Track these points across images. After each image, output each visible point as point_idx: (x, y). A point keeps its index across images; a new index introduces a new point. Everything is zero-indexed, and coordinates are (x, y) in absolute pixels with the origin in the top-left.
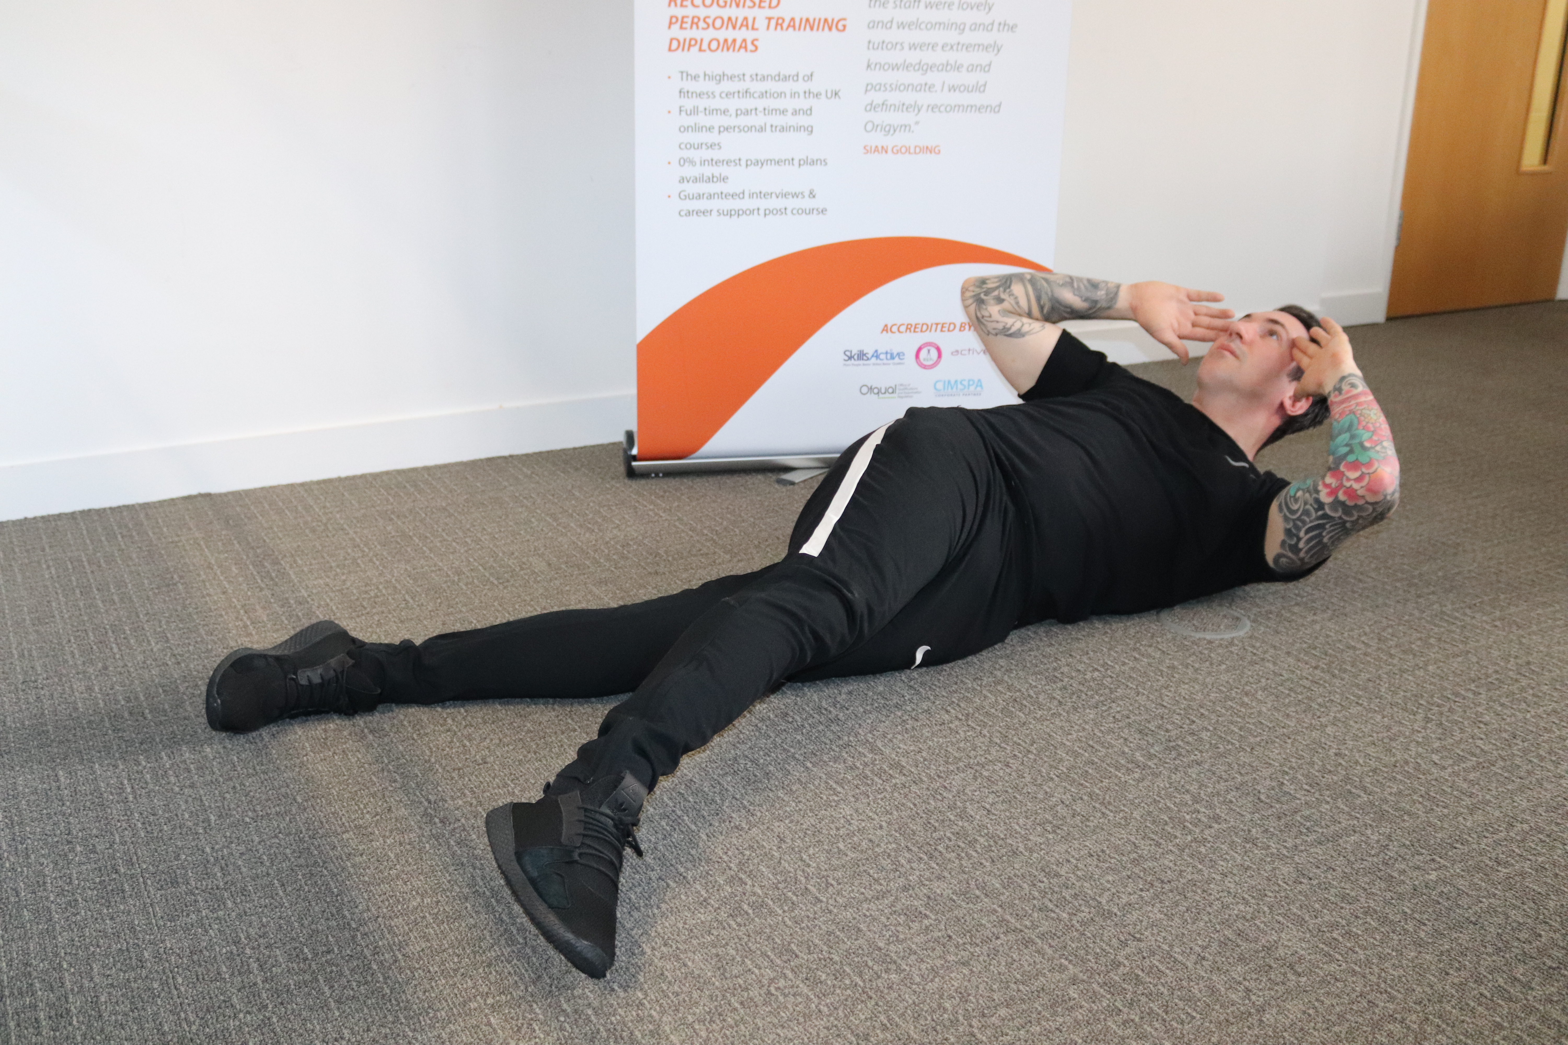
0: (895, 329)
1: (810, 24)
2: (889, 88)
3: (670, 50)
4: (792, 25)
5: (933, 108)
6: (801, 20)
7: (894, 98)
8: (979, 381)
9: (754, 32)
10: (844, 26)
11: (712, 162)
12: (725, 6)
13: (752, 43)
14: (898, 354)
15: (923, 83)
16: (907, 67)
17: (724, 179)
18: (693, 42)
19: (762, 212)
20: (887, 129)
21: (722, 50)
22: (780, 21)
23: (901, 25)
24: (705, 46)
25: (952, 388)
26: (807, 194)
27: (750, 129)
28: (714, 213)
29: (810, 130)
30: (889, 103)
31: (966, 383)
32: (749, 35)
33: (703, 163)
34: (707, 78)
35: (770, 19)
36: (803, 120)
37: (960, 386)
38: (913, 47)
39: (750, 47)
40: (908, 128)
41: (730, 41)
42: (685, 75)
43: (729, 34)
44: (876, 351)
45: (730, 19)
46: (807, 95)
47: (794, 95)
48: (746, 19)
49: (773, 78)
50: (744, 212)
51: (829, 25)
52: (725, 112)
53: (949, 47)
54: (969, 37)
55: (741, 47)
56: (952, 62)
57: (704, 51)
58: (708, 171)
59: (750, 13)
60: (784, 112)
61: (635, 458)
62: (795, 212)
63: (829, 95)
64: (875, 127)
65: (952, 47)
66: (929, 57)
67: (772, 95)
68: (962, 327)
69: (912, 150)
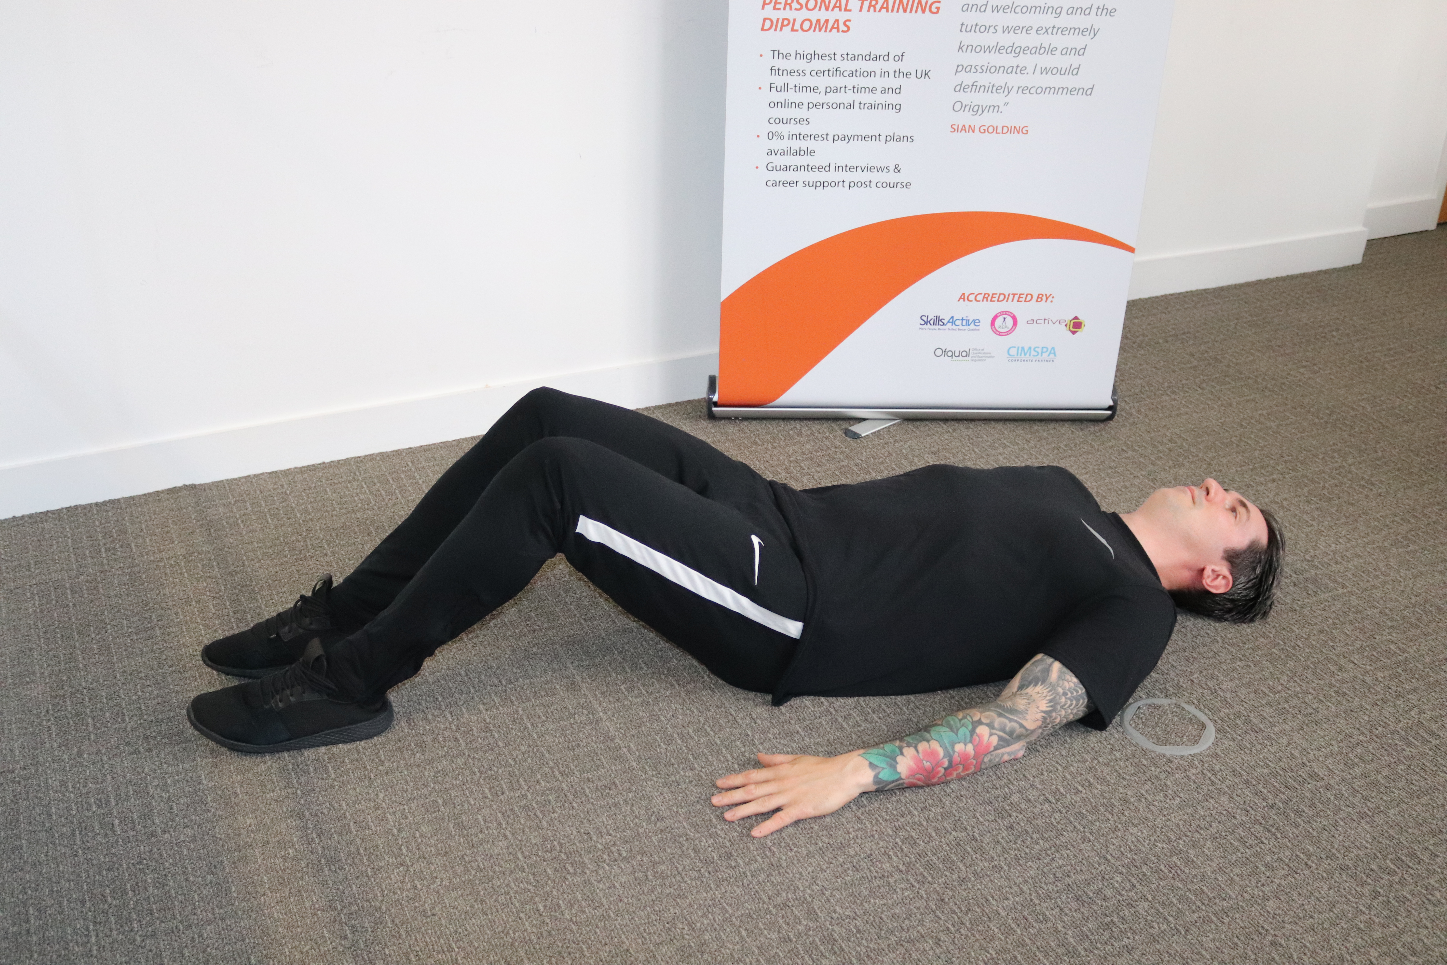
0: (972, 297)
1: (903, 7)
2: (979, 70)
3: (763, 29)
4: (885, 6)
5: (1024, 90)
6: (895, 2)
7: (984, 79)
8: (1053, 348)
9: (847, 13)
10: (938, 8)
11: (799, 136)
13: (845, 24)
14: (974, 321)
15: (1015, 66)
16: (999, 49)
17: (810, 153)
18: (786, 22)
19: (846, 184)
20: (976, 109)
21: (814, 31)
22: (873, 3)
23: (996, 9)
24: (797, 26)
25: (1025, 355)
26: (892, 168)
27: (838, 106)
28: (800, 184)
29: (898, 108)
30: (979, 85)
31: (1039, 350)
32: (842, 16)
33: (791, 137)
34: (798, 56)
35: (863, 1)
36: (891, 98)
37: (1033, 353)
38: (1006, 30)
39: (842, 27)
40: (996, 108)
41: (822, 22)
42: (776, 53)
43: (822, 15)
44: (952, 317)
45: (823, 1)
46: (897, 74)
47: (883, 74)
49: (864, 58)
50: (829, 184)
51: (923, 7)
52: (814, 89)
53: (1044, 30)
54: (1065, 21)
55: (833, 28)
56: (1046, 45)
57: (797, 31)
58: (796, 145)
60: (872, 90)
61: (716, 404)
62: (879, 185)
63: (919, 75)
64: (964, 107)
65: (1047, 31)
67: (862, 74)
68: (1040, 298)
69: (1000, 130)
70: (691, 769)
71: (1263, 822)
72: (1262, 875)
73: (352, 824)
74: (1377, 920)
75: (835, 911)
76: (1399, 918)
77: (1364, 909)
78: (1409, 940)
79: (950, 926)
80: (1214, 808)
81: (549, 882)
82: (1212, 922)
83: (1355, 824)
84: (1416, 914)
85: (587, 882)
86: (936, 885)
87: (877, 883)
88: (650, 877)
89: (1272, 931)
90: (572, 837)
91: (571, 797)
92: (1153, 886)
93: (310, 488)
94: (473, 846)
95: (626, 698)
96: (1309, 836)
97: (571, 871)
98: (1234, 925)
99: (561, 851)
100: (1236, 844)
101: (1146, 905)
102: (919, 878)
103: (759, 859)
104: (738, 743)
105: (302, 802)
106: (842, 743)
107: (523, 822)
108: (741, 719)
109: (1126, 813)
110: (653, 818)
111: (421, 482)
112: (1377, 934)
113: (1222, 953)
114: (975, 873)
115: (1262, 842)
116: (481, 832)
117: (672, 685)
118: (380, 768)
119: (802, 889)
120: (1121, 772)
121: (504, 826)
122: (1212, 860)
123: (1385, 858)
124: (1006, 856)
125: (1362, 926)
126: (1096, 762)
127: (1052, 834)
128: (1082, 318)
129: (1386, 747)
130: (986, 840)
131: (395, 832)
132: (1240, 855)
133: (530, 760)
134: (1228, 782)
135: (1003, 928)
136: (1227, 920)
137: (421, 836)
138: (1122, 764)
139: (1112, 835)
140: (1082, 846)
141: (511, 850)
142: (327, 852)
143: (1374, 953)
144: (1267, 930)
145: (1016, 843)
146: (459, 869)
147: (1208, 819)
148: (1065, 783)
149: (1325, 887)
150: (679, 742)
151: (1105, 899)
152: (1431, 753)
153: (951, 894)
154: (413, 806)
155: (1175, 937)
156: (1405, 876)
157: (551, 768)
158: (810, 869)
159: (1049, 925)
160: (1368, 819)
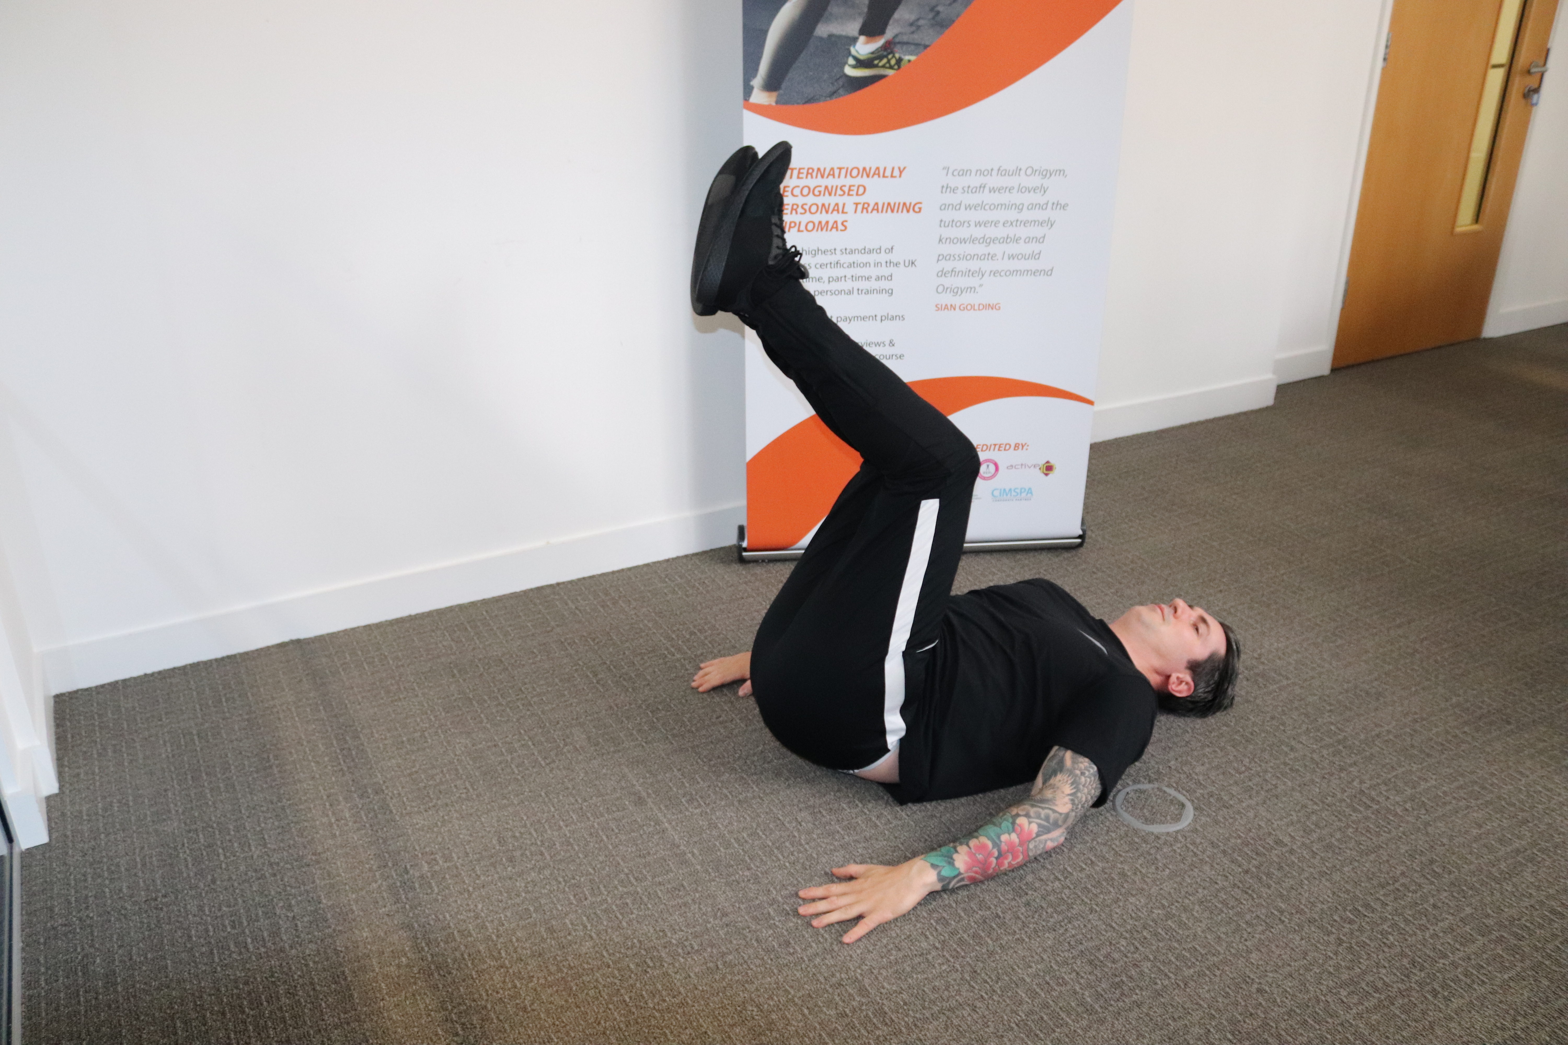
1: (891, 207)
2: (957, 258)
4: (876, 208)
5: (995, 273)
6: (884, 204)
7: (961, 265)
8: (1030, 489)
9: (844, 215)
10: (920, 209)
12: (819, 195)
13: (842, 224)
15: (987, 253)
16: (973, 240)
18: (793, 225)
20: (956, 291)
21: (817, 231)
22: (866, 206)
23: (968, 207)
24: (802, 227)
25: (1007, 495)
26: (887, 343)
27: (840, 292)
29: (891, 293)
30: (957, 270)
31: (1018, 491)
32: (840, 218)
35: (857, 204)
36: (884, 285)
37: (1013, 493)
38: (978, 224)
39: (840, 227)
40: (973, 289)
41: (823, 223)
43: (823, 217)
45: (823, 205)
46: (888, 264)
47: (877, 264)
48: (837, 205)
49: (860, 252)
51: (907, 208)
52: (819, 280)
54: (1026, 215)
55: (832, 228)
56: (1012, 235)
57: (802, 231)
59: (840, 200)
60: (868, 278)
61: (745, 550)
63: (907, 264)
64: (945, 289)
65: (1012, 223)
66: (991, 232)
67: (859, 265)
68: (1017, 447)
69: (976, 307)
70: (748, 869)
71: (1241, 885)
72: (1244, 932)
73: (455, 932)
74: (1343, 964)
75: (883, 988)
76: (1361, 960)
77: (1332, 955)
78: (1372, 979)
79: (984, 994)
80: (1199, 876)
81: (633, 976)
82: (1205, 975)
83: (1317, 882)
84: (1375, 956)
85: (666, 974)
86: (968, 959)
87: (917, 960)
88: (720, 967)
89: (1257, 980)
90: (649, 935)
91: (645, 899)
92: (1154, 948)
93: (399, 638)
94: (563, 947)
95: (687, 809)
96: (1281, 896)
97: (651, 965)
98: (1224, 977)
99: (640, 947)
100: (1220, 906)
101: (1149, 964)
102: (954, 953)
103: (814, 945)
104: (787, 844)
105: (411, 915)
106: (877, 839)
107: (605, 923)
108: (788, 823)
109: (1125, 885)
110: (719, 914)
111: (495, 628)
112: (1345, 977)
113: (1217, 1002)
114: (1002, 947)
115: (1242, 903)
116: (569, 934)
117: (726, 796)
118: (477, 881)
119: (853, 969)
120: (1117, 849)
121: (589, 928)
122: (1201, 921)
123: (1345, 910)
124: (1026, 929)
125: (1332, 970)
126: (1095, 842)
127: (1064, 907)
128: (1052, 462)
129: (1336, 814)
130: (1008, 917)
131: (494, 937)
132: (1224, 915)
133: (607, 869)
134: (1208, 853)
135: (1029, 993)
136: (1218, 973)
137: (518, 940)
138: (1117, 842)
139: (1115, 905)
140: (1091, 917)
141: (597, 949)
142: (435, 958)
143: (1344, 993)
144: (1253, 979)
145: (1033, 918)
146: (553, 969)
147: (1194, 886)
148: (1071, 863)
149: (1298, 938)
150: (736, 845)
151: (1114, 961)
152: (1373, 816)
153: (982, 965)
154: (509, 914)
155: (1176, 991)
156: (1363, 924)
157: (627, 874)
158: (859, 952)
159: (1069, 987)
160: (1328, 877)
